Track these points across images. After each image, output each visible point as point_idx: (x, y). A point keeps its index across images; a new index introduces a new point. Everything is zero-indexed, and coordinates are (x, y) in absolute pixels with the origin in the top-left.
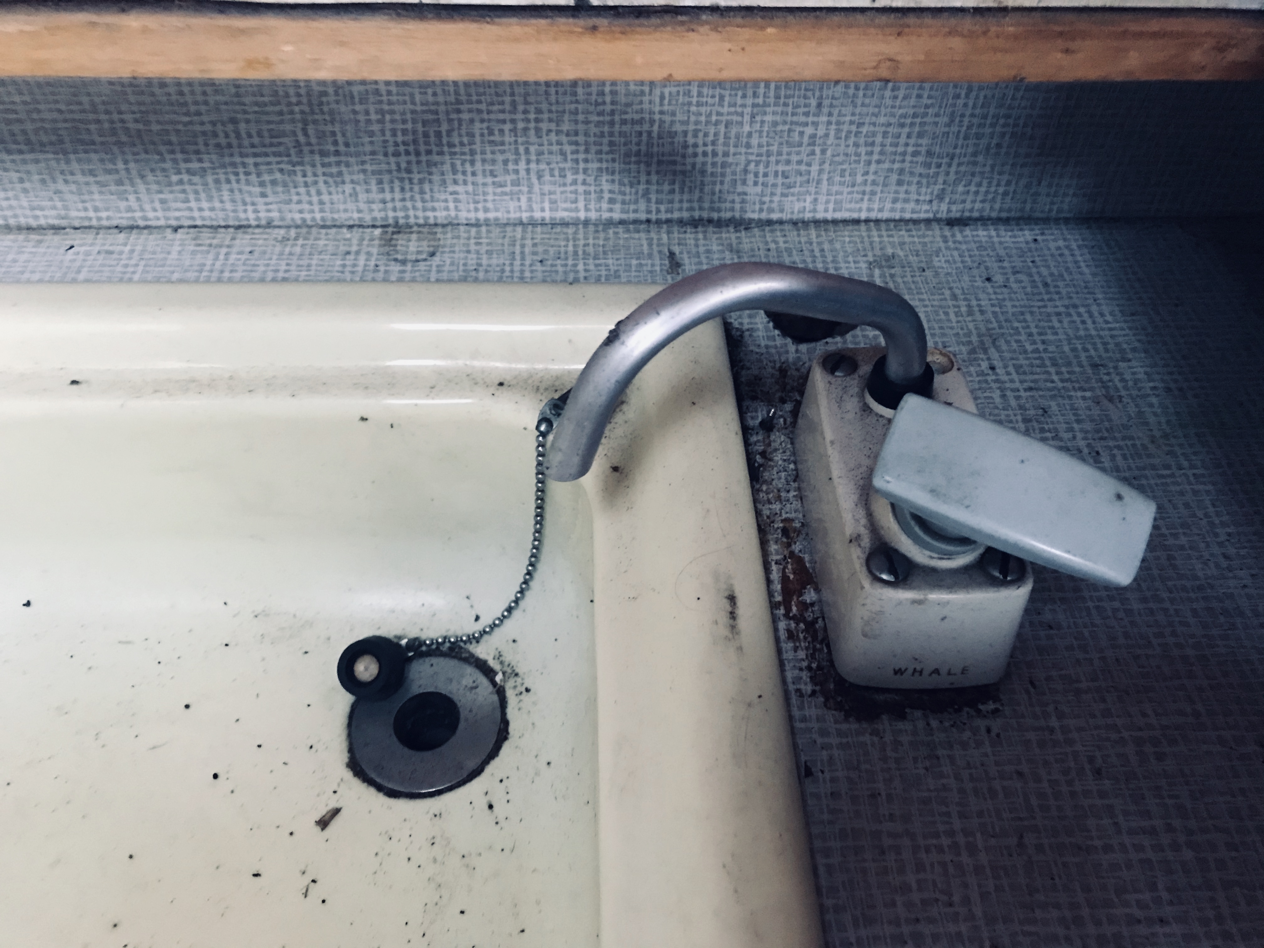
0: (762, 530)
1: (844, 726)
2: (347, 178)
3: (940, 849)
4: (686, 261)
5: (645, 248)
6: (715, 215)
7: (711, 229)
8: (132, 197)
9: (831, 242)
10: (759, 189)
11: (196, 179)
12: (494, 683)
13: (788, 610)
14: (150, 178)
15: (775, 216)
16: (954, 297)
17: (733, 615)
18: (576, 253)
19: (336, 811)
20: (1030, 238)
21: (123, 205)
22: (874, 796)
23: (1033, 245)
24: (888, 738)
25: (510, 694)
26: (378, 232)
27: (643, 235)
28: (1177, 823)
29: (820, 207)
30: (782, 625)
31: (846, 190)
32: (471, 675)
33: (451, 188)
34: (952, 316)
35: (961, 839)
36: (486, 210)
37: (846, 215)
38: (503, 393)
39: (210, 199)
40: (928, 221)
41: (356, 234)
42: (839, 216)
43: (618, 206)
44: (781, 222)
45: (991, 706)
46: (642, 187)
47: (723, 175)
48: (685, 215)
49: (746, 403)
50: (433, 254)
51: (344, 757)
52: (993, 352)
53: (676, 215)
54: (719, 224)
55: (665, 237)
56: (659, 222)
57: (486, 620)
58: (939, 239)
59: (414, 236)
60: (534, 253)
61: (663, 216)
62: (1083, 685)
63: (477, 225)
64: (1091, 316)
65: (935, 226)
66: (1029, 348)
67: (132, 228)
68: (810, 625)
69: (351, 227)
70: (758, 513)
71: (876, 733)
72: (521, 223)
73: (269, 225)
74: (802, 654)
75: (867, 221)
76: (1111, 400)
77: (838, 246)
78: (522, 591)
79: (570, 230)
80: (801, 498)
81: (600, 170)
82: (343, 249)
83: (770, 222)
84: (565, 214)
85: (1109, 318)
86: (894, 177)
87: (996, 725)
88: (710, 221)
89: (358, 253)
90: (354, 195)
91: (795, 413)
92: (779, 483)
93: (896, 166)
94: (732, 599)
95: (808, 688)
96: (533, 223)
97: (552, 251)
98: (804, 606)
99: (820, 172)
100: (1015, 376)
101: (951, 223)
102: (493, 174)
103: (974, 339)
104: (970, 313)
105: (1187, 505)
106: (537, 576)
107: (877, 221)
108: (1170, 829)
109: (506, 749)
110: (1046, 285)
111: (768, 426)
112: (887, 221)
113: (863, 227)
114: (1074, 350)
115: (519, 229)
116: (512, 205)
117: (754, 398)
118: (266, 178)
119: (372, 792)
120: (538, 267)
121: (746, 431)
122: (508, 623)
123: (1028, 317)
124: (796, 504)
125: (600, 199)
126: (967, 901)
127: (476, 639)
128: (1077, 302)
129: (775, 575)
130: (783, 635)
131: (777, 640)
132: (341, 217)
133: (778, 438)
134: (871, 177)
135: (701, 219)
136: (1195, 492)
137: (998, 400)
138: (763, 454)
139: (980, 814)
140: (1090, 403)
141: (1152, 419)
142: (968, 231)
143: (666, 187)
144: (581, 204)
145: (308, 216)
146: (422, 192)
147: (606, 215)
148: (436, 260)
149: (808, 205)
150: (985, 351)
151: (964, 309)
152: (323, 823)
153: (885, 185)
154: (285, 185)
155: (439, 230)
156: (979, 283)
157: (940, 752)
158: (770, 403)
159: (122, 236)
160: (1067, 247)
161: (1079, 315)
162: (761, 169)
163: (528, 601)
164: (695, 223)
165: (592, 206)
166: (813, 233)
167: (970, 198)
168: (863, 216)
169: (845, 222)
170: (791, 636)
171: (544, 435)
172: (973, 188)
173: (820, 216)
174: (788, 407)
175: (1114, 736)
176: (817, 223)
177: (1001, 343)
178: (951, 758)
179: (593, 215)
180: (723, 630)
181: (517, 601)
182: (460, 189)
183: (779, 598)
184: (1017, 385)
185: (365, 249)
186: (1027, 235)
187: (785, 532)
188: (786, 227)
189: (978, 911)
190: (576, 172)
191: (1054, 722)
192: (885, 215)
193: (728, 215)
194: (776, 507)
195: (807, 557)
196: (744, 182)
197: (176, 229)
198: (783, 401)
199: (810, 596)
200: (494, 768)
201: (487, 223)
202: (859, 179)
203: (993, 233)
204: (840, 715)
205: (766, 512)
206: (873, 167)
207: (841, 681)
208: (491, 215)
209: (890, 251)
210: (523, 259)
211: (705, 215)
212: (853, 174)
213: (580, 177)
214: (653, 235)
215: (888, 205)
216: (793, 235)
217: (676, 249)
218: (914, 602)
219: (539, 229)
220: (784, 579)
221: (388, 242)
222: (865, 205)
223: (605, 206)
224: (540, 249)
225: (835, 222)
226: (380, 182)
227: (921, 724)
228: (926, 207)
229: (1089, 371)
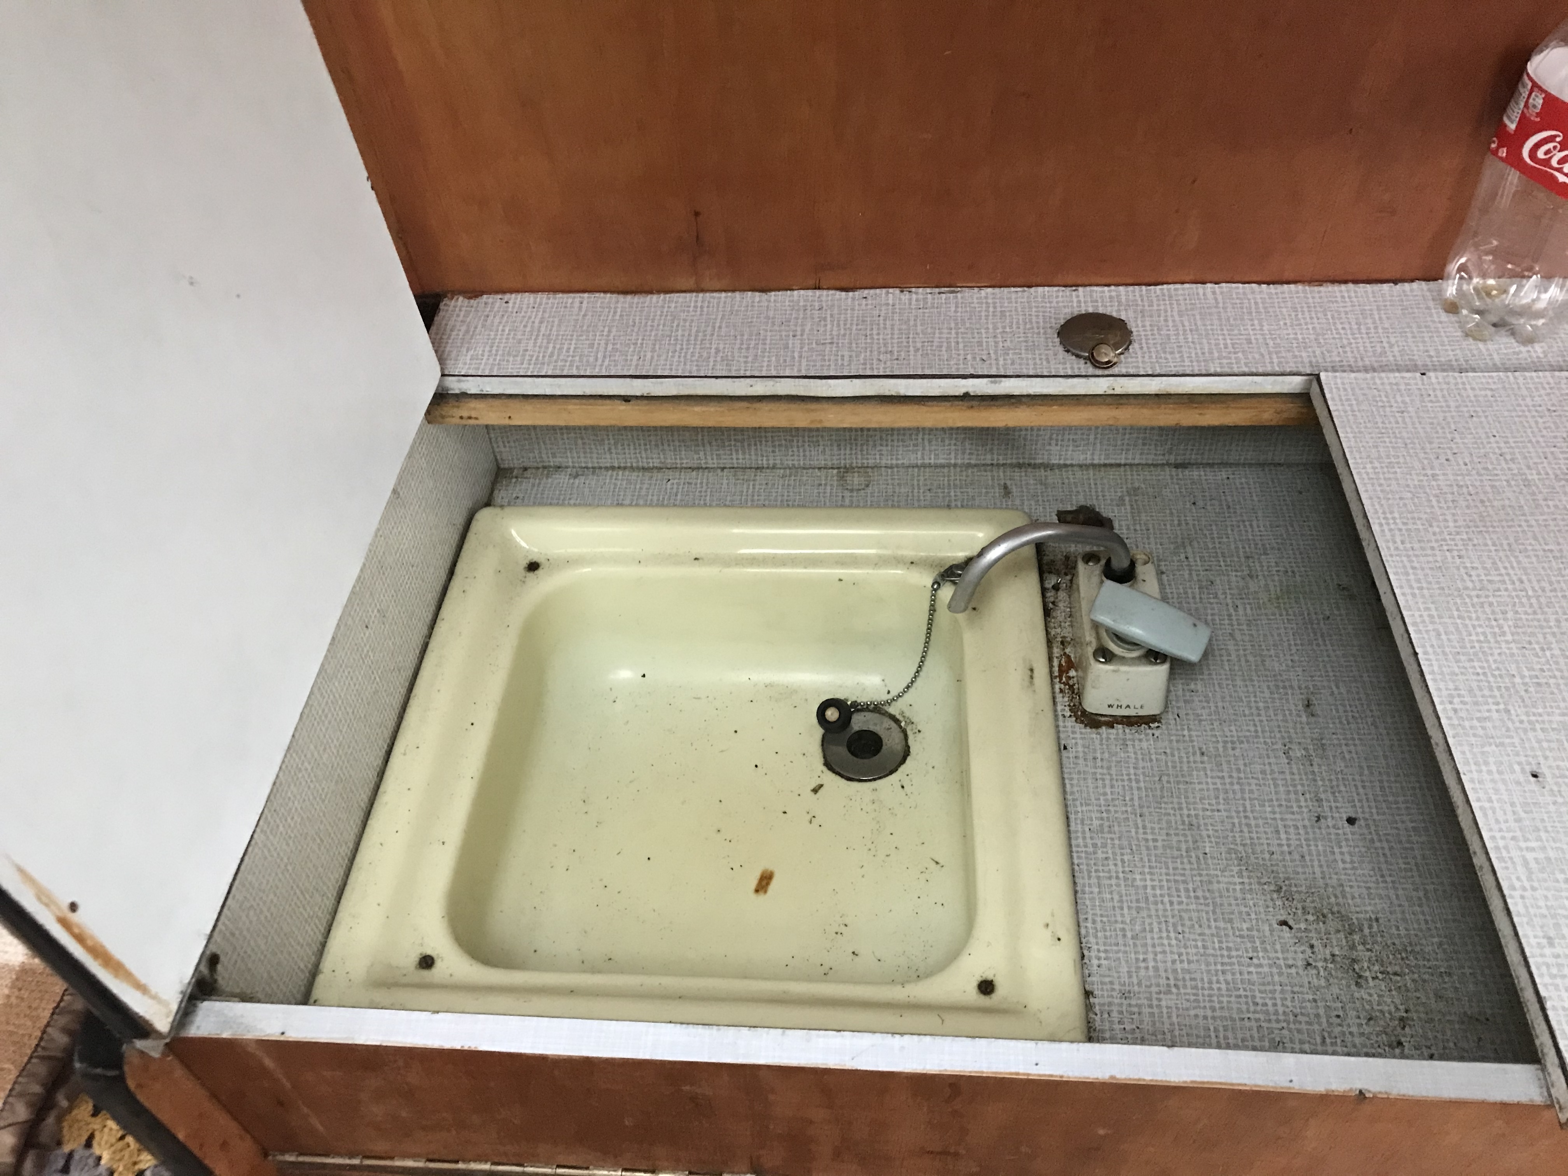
0: (1049, 642)
1: (1084, 731)
2: (821, 443)
3: (1123, 780)
4: (1014, 490)
5: (990, 482)
6: (1032, 462)
7: (1029, 470)
8: (702, 453)
9: (1102, 479)
10: (1059, 448)
11: (739, 444)
12: (901, 727)
13: (1061, 679)
14: (714, 443)
15: (1068, 462)
16: (1171, 514)
17: (1032, 677)
18: (949, 485)
19: (821, 786)
20: (1225, 477)
21: (696, 456)
22: (1095, 758)
23: (1226, 481)
24: (1104, 736)
25: (909, 733)
26: (835, 471)
27: (989, 474)
28: (1235, 775)
29: (1096, 457)
30: (1057, 687)
31: (1111, 448)
32: (888, 723)
33: (879, 448)
34: (1168, 527)
35: (1133, 777)
36: (897, 459)
37: (1113, 461)
38: (913, 567)
39: (744, 453)
40: (1163, 465)
41: (824, 472)
42: (1107, 462)
43: (974, 457)
44: (1072, 465)
45: (1156, 724)
46: (988, 447)
47: (1037, 441)
48: (1014, 461)
49: (1046, 575)
50: (867, 486)
51: (822, 760)
52: (1189, 549)
53: (1009, 462)
54: (1035, 466)
55: (1001, 474)
56: (998, 465)
57: (894, 693)
58: (1168, 477)
59: (856, 475)
60: (926, 485)
61: (1001, 462)
62: (1204, 717)
63: (891, 467)
64: (1251, 526)
65: (1167, 469)
66: (1210, 546)
67: (698, 468)
68: (1071, 687)
69: (820, 468)
70: (1047, 633)
71: (1098, 733)
72: (917, 466)
73: (774, 467)
74: (1066, 699)
75: (1125, 465)
76: (1251, 576)
77: (1105, 481)
78: (915, 677)
79: (946, 470)
80: (1072, 626)
81: (965, 438)
82: (817, 482)
83: (1066, 466)
84: (943, 461)
85: (1262, 529)
86: (1140, 441)
87: (1157, 733)
88: (1029, 465)
89: (826, 485)
90: (824, 452)
91: (1071, 581)
92: (1061, 619)
93: (1141, 435)
94: (1032, 670)
95: (1068, 714)
96: (924, 466)
97: (935, 483)
98: (1069, 678)
99: (1096, 438)
100: (1199, 563)
101: (1177, 466)
102: (903, 441)
103: (1179, 540)
104: (1179, 525)
105: (1279, 635)
106: (924, 669)
107: (1131, 465)
108: (1231, 777)
109: (909, 759)
110: (1229, 507)
111: (1056, 588)
112: (1138, 464)
113: (1122, 469)
114: (1237, 548)
115: (916, 470)
116: (913, 456)
117: (1050, 572)
118: (777, 443)
119: (838, 778)
120: (928, 494)
121: (1044, 591)
122: (906, 696)
123: (1214, 528)
124: (1069, 629)
125: (964, 453)
126: (1132, 800)
127: (888, 703)
128: (1245, 518)
129: (1056, 663)
130: (1057, 690)
131: (1053, 693)
132: (815, 463)
133: (1062, 595)
134: (1126, 442)
135: (1024, 464)
136: (1285, 628)
137: (1187, 576)
138: (1053, 603)
139: (1143, 768)
140: (1239, 579)
141: (1272, 588)
142: (1187, 472)
143: (1003, 447)
144: (953, 455)
145: (796, 463)
146: (862, 450)
147: (967, 461)
148: (870, 489)
149: (1089, 456)
150: (1185, 548)
151: (1176, 522)
152: (815, 791)
153: (1135, 445)
154: (786, 446)
155: (869, 470)
156: (1188, 506)
157: (1128, 743)
158: (1058, 574)
159: (694, 473)
160: (1247, 483)
161: (1245, 526)
162: (1060, 437)
163: (919, 682)
164: (1020, 466)
165: (959, 457)
166: (1091, 472)
167: (1188, 452)
168: (1123, 462)
169: (1111, 465)
170: (1061, 691)
171: (935, 590)
172: (1190, 447)
173: (1096, 462)
174: (1069, 577)
175: (1214, 739)
176: (1094, 466)
177: (1195, 544)
178: (1134, 746)
179: (959, 461)
180: (1027, 683)
181: (912, 682)
182: (884, 448)
183: (1056, 674)
184: (1200, 568)
185: (829, 483)
186: (1223, 474)
187: (1062, 643)
188: (1075, 469)
189: (1136, 803)
190: (951, 439)
191: (1186, 732)
192: (1136, 461)
193: (1040, 461)
194: (1059, 630)
195: (1072, 656)
196: (1050, 444)
197: (723, 469)
198: (1066, 574)
199: (1072, 673)
200: (902, 769)
201: (897, 466)
202: (1119, 443)
203: (1202, 473)
204: (1082, 726)
205: (1053, 633)
206: (1127, 436)
207: (1084, 712)
208: (900, 462)
209: (1136, 485)
210: (919, 489)
211: (1027, 461)
212: (1115, 440)
213: (953, 442)
214: (995, 474)
215: (1138, 456)
216: (1079, 474)
217: (1009, 483)
218: (1114, 671)
219: (927, 470)
220: (1060, 665)
221: (842, 478)
222: (1123, 456)
223: (967, 456)
224: (928, 483)
225: (1105, 465)
226: (839, 445)
227: (1121, 731)
228: (1161, 457)
229: (1243, 560)
